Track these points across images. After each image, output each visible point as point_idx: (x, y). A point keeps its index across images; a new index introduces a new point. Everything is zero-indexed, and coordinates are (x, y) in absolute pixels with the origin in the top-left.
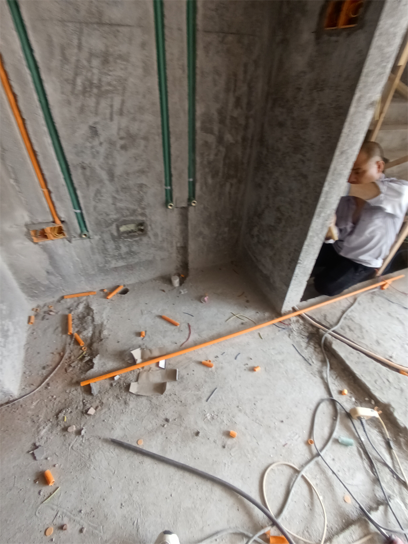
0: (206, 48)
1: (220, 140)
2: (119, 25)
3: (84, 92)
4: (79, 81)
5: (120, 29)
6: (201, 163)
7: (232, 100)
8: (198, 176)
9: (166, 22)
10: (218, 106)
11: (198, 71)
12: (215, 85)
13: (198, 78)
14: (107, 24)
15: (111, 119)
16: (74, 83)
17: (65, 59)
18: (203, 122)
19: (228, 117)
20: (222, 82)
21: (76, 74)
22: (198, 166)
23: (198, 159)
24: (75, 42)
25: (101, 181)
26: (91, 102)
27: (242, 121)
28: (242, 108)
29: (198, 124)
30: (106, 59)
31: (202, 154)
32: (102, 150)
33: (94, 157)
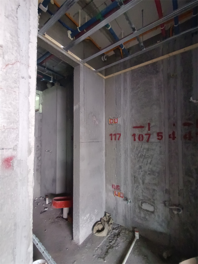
2: (153, 142)
3: (140, 157)
4: (139, 154)
14: (150, 142)
15: (147, 165)
16: (138, 155)
17: (137, 149)
21: (139, 153)
24: (141, 146)
25: (139, 183)
26: (142, 160)
30: (148, 150)
32: (142, 173)
33: (139, 174)
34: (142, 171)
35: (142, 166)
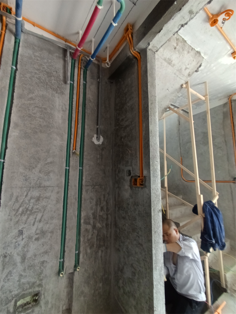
0: (87, 191)
1: (94, 227)
2: (48, 187)
3: (23, 212)
4: (21, 209)
5: (48, 188)
6: (84, 240)
7: (99, 208)
8: (82, 249)
9: (69, 184)
10: (92, 212)
11: (83, 199)
12: (91, 203)
13: (83, 202)
14: (42, 187)
15: (34, 225)
16: (18, 210)
17: (17, 200)
18: (85, 220)
19: (98, 216)
20: (94, 202)
21: (20, 207)
22: (81, 243)
23: (82, 239)
24: (25, 194)
25: (15, 264)
26: (24, 218)
27: (105, 217)
28: (104, 211)
29: (82, 221)
30: (38, 199)
31: (84, 236)
33: (16, 248)
34: (22, 239)
35: (24, 230)
